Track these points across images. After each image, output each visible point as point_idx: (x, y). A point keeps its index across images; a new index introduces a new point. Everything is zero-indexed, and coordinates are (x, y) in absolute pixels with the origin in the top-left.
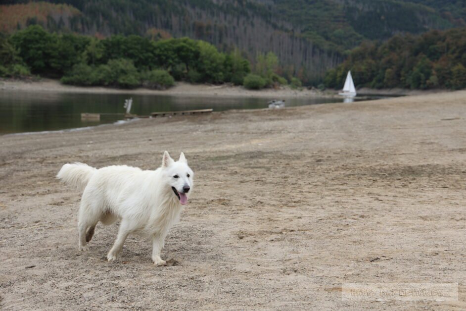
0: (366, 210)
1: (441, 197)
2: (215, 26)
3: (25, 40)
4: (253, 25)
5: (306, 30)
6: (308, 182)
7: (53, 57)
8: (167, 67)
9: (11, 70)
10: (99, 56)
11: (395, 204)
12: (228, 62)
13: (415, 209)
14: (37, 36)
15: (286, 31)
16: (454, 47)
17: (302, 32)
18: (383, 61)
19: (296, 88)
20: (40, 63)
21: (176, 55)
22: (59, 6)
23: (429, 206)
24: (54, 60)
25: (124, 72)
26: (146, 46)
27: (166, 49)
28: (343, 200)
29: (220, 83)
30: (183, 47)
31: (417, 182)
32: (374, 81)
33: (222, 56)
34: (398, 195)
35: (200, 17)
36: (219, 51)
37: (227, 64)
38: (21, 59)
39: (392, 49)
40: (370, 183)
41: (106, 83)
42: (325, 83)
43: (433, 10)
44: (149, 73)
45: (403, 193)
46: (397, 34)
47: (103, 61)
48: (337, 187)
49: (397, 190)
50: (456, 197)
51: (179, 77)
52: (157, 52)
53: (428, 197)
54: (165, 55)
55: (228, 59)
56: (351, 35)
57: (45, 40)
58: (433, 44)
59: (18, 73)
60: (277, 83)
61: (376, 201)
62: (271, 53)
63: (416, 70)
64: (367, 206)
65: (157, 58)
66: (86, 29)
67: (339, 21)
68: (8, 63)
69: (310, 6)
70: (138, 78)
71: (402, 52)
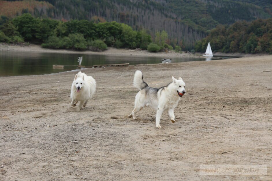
0: (219, 124)
1: (263, 117)
2: (131, 15)
3: (21, 22)
4: (153, 15)
5: (185, 18)
6: (185, 107)
7: (37, 32)
8: (103, 39)
9: (13, 39)
10: (64, 32)
11: (236, 121)
12: (138, 36)
13: (248, 124)
14: (28, 20)
15: (173, 18)
16: (271, 29)
17: (182, 19)
18: (229, 36)
19: (178, 52)
20: (30, 35)
21: (108, 32)
22: (41, 2)
23: (256, 122)
24: (37, 34)
25: (78, 41)
26: (91, 26)
27: (102, 28)
28: (205, 118)
29: (134, 48)
30: (112, 27)
31: (249, 108)
32: (224, 48)
33: (135, 32)
34: (238, 115)
35: (123, 10)
36: (134, 30)
37: (138, 37)
38: (18, 33)
39: (235, 30)
40: (221, 108)
41: (68, 48)
42: (195, 49)
43: (259, 7)
44: (93, 42)
45: (240, 114)
46: (238, 21)
47: (66, 35)
48: (202, 110)
49: (237, 112)
51: (110, 45)
52: (97, 30)
53: (255, 116)
54: (102, 32)
55: (139, 34)
56: (211, 22)
57: (32, 22)
58: (259, 27)
59: (17, 41)
60: (167, 49)
61: (225, 119)
62: (164, 31)
63: (249, 42)
64: (219, 121)
65: (97, 34)
66: (56, 16)
67: (204, 13)
68: (11, 35)
69: (187, 4)
70: (86, 45)
71: (240, 32)
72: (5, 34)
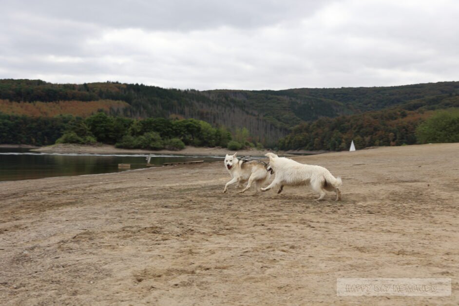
0: (298, 239)
1: (371, 223)
2: (211, 112)
3: (94, 121)
4: (234, 112)
5: (267, 115)
6: (248, 209)
7: (111, 131)
8: (181, 137)
9: (85, 140)
10: (139, 130)
11: (327, 231)
12: (218, 134)
13: (348, 238)
14: (101, 119)
15: (254, 115)
16: (355, 126)
17: (264, 116)
18: (313, 134)
19: (260, 150)
20: (103, 135)
21: (186, 129)
22: (117, 101)
23: (362, 234)
24: (111, 133)
25: (154, 140)
26: (168, 124)
27: (180, 126)
28: (275, 227)
29: (213, 147)
30: (190, 124)
31: (345, 209)
32: (308, 146)
33: (214, 130)
34: (330, 221)
35: (202, 107)
36: (213, 127)
37: (217, 134)
38: (91, 133)
39: (318, 126)
40: (303, 210)
41: (143, 147)
42: (278, 147)
43: (342, 104)
44: (169, 141)
45: (334, 219)
46: (321, 118)
47: (141, 133)
48: (273, 213)
49: (328, 216)
50: (385, 223)
51: (187, 143)
52: (174, 128)
53: (358, 223)
54: (179, 130)
55: (218, 132)
56: (294, 119)
57: (106, 121)
58: (343, 124)
59: (89, 141)
60: (248, 147)
61: (308, 228)
62: (244, 128)
63: (333, 139)
64: (299, 234)
65: (174, 132)
66: (133, 115)
67: (286, 110)
68: (83, 135)
69: (269, 101)
70: (162, 144)
71: (324, 128)
72: (78, 135)
